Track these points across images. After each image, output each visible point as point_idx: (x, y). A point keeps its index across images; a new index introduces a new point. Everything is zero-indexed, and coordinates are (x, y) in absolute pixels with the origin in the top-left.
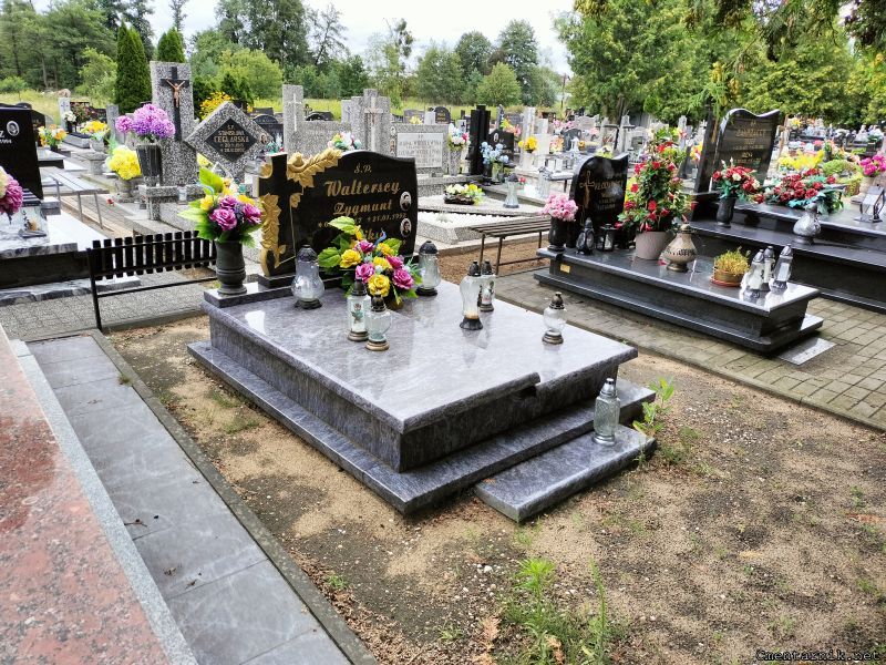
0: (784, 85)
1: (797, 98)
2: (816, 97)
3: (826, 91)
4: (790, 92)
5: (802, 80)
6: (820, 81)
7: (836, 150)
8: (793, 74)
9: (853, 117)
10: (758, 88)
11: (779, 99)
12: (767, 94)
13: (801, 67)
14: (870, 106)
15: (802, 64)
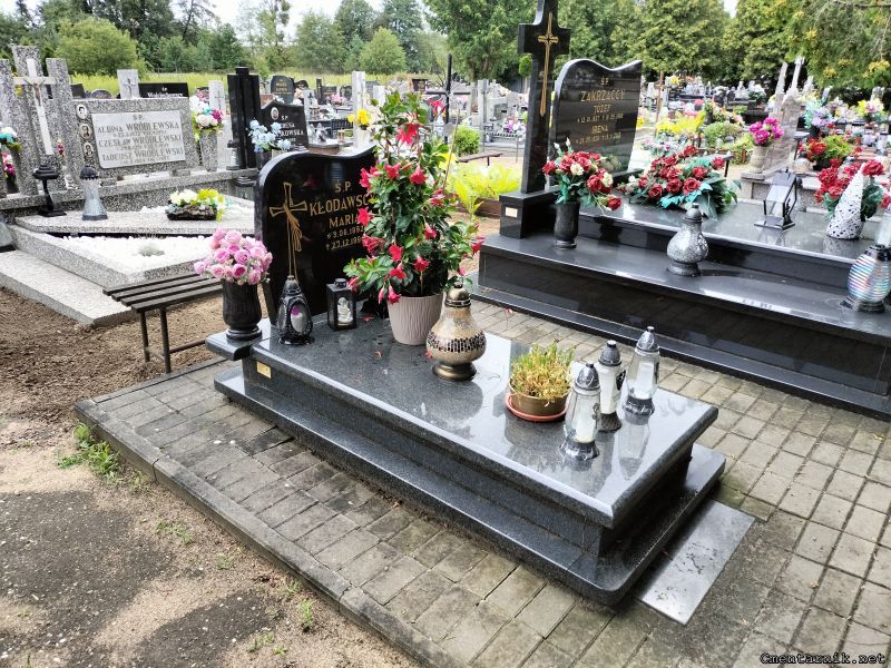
0: (662, 42)
1: (675, 55)
2: (693, 53)
3: (703, 46)
4: (668, 49)
5: (679, 35)
6: (697, 35)
7: (717, 110)
8: (670, 29)
9: (730, 74)
10: (636, 45)
11: (657, 56)
12: (645, 52)
13: (677, 22)
14: (746, 61)
15: (678, 19)
